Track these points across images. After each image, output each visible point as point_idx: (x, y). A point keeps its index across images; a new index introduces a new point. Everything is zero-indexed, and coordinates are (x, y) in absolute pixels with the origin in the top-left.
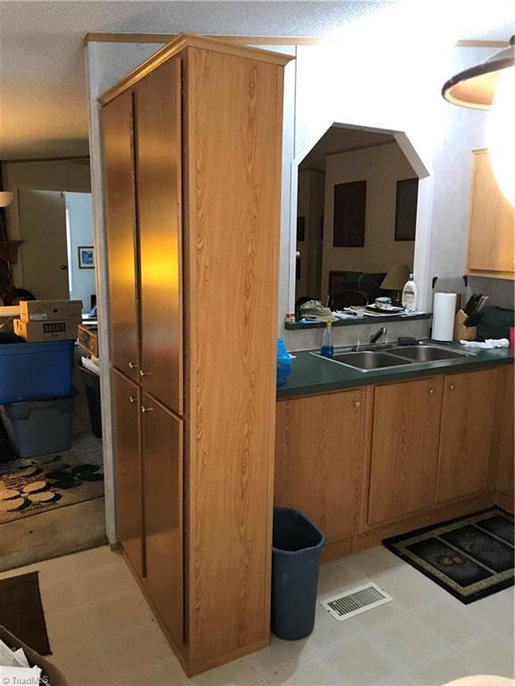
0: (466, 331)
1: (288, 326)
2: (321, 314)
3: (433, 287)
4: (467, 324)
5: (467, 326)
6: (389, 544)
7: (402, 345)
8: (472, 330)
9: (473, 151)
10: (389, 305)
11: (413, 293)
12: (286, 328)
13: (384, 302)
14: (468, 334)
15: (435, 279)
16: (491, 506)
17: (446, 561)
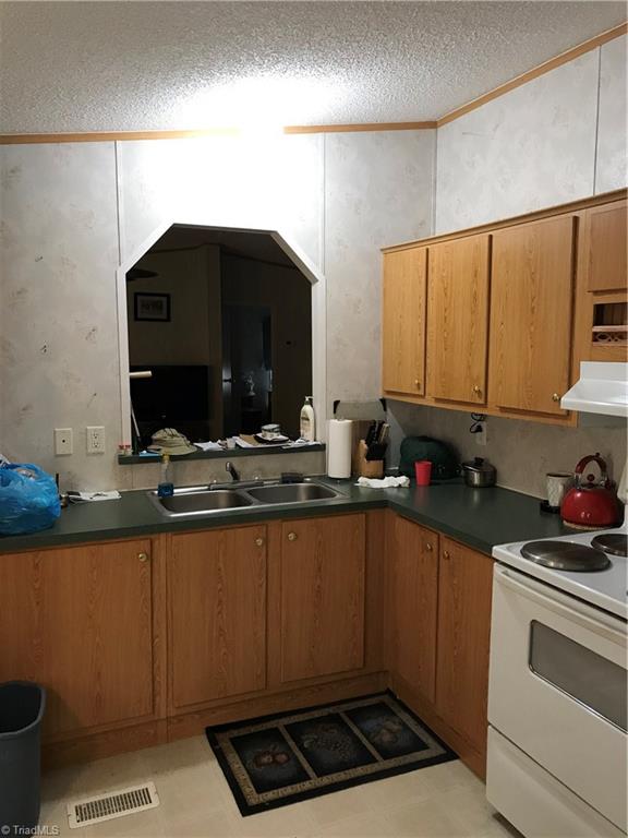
0: (367, 466)
1: (123, 460)
2: (169, 445)
3: (335, 412)
4: (369, 457)
5: (368, 460)
6: (213, 734)
7: (283, 482)
8: (375, 465)
9: (382, 250)
10: (275, 434)
11: (308, 419)
12: (120, 463)
13: (269, 431)
14: (371, 470)
15: (336, 403)
17: (265, 759)
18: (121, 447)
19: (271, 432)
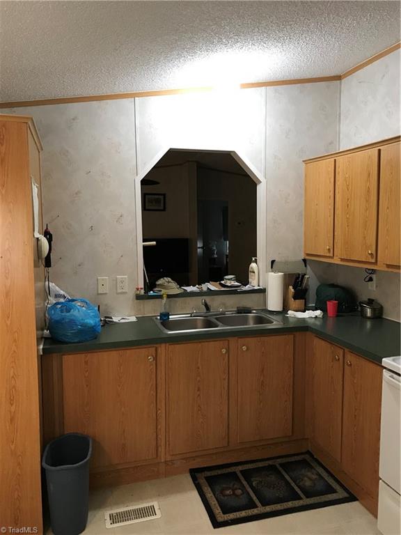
0: (294, 303)
1: (138, 297)
2: (166, 288)
4: (296, 297)
5: (295, 299)
6: (194, 473)
7: (238, 313)
8: (299, 303)
9: (303, 161)
10: (233, 282)
11: (254, 272)
12: (137, 299)
13: (229, 280)
14: (297, 306)
15: (273, 262)
16: (304, 450)
17: (228, 492)
18: (138, 289)
19: (230, 281)
